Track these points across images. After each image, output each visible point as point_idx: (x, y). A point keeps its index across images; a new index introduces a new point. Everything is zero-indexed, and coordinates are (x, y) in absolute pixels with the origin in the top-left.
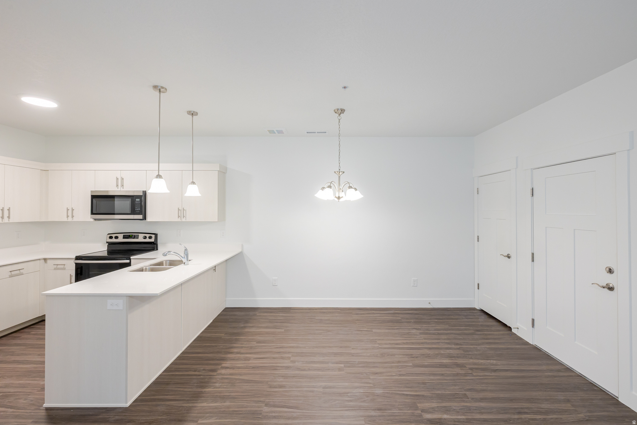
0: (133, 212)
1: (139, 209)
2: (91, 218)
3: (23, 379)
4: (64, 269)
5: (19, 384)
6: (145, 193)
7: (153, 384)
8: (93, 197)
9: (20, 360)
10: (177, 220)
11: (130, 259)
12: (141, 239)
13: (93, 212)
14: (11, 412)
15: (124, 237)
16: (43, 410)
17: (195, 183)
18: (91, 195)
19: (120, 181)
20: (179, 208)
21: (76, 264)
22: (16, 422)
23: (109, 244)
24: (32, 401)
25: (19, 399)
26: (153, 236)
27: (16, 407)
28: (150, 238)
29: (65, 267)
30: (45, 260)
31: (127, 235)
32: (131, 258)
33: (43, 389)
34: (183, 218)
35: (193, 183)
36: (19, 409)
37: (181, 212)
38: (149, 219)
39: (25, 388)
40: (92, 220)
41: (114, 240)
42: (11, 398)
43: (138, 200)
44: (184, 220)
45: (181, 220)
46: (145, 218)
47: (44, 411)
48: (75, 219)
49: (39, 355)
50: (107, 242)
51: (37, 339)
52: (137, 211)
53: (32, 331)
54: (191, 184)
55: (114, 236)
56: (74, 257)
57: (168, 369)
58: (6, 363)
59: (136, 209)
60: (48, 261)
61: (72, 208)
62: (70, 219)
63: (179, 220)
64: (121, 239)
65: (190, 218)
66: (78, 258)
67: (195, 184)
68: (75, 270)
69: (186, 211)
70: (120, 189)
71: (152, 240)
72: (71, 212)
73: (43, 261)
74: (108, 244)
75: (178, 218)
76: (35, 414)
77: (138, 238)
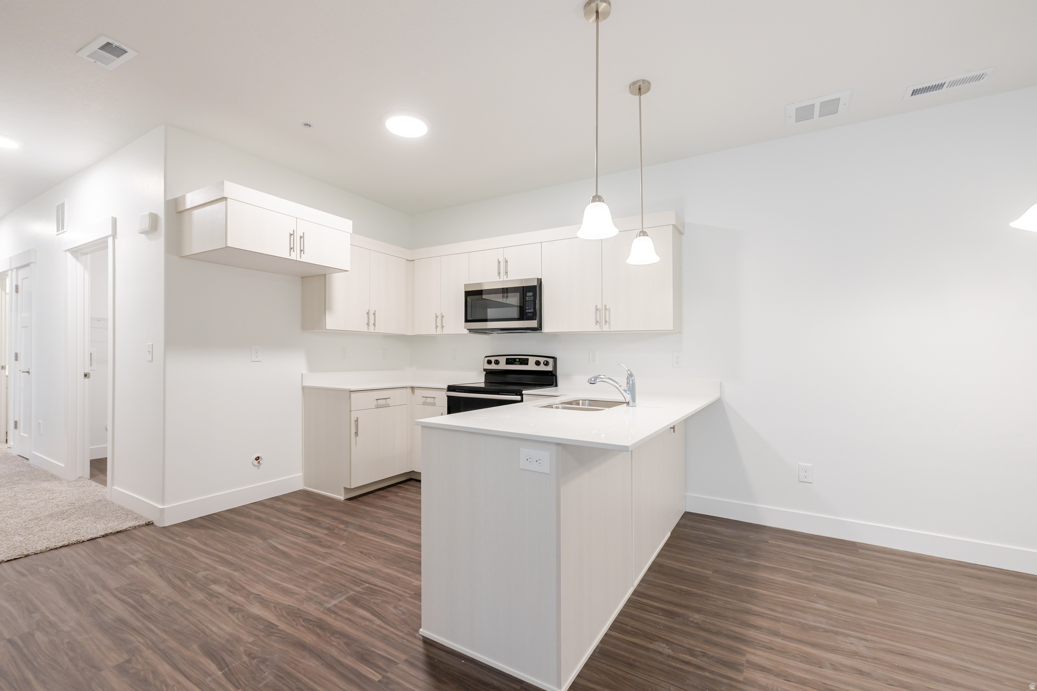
0: (523, 316)
1: (532, 310)
2: (465, 328)
3: (391, 567)
4: (434, 404)
5: (387, 574)
6: (540, 281)
7: (598, 653)
8: (468, 294)
9: (389, 533)
10: (595, 328)
11: (521, 395)
12: (531, 366)
13: (468, 319)
14: (378, 625)
15: (509, 362)
16: (419, 639)
17: (646, 233)
18: (465, 292)
19: (503, 266)
20: (596, 306)
21: (449, 397)
22: (385, 651)
23: (487, 373)
24: (404, 613)
25: (387, 602)
26: (551, 361)
27: (384, 617)
28: (547, 364)
29: (435, 401)
30: (412, 388)
31: (512, 359)
32: (524, 392)
33: (418, 595)
34: (606, 324)
35: (643, 233)
36: (388, 624)
37: (601, 313)
38: (546, 328)
39: (395, 584)
40: (466, 332)
41: (493, 367)
42: (378, 598)
43: (531, 294)
44: (606, 328)
45: (600, 328)
46: (539, 328)
47: (421, 643)
48: (446, 331)
49: (409, 531)
50: (485, 370)
51: (406, 506)
52: (529, 314)
53: (400, 493)
54: (640, 236)
55: (493, 359)
56: (446, 387)
57: (619, 624)
58: (371, 533)
59: (527, 311)
60: (416, 391)
61: (442, 314)
62: (439, 332)
63: (596, 328)
64: (503, 366)
65: (618, 324)
66: (451, 388)
67: (647, 235)
68: (447, 408)
69: (609, 310)
70: (503, 278)
71: (550, 368)
72: (440, 319)
73: (410, 390)
74: (485, 373)
75: (596, 324)
76: (408, 644)
77: (527, 364)
